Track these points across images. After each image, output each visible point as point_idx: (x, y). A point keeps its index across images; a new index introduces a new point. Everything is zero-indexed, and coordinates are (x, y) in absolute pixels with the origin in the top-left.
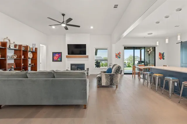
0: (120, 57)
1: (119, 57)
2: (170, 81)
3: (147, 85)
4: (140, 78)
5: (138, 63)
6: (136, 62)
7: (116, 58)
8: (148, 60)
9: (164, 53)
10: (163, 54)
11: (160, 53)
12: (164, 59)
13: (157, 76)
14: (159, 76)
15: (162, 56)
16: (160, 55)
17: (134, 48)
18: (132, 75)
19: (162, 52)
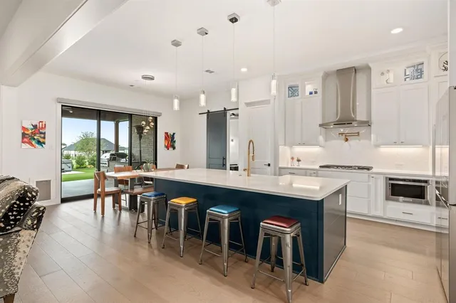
0: (41, 140)
1: (39, 142)
2: (223, 222)
3: (150, 238)
4: (120, 210)
5: (109, 160)
6: (105, 157)
7: (26, 146)
8: (139, 149)
9: (174, 134)
10: (173, 136)
11: (167, 133)
12: (174, 148)
13: (181, 207)
14: (187, 205)
15: (171, 141)
16: (166, 138)
17: (99, 115)
18: (92, 201)
19: (171, 133)
